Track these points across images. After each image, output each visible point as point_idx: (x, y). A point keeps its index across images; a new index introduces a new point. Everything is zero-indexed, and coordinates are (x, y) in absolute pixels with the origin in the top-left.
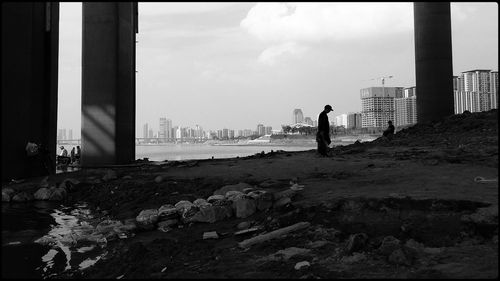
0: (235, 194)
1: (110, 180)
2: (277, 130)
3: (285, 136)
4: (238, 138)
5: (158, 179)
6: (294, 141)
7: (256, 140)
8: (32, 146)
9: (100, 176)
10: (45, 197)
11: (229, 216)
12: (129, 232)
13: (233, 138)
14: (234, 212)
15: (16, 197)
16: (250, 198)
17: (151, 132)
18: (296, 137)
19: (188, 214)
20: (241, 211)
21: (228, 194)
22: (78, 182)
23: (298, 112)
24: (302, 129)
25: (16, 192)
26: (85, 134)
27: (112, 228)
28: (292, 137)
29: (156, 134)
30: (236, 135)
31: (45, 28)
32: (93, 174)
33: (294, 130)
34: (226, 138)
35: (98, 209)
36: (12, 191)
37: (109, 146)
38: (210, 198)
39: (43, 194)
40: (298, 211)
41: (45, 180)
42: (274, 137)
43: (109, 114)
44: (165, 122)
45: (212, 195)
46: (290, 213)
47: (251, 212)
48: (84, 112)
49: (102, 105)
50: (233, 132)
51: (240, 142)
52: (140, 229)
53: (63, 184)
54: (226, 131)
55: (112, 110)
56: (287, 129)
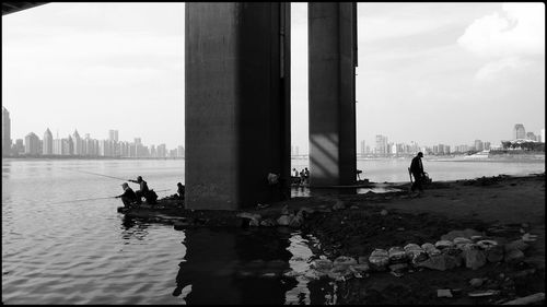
0: (463, 241)
1: (339, 210)
2: (497, 145)
3: (505, 152)
4: (455, 154)
5: (384, 212)
6: (515, 156)
7: (473, 156)
8: (272, 176)
9: (330, 205)
10: (286, 223)
11: (459, 265)
12: (364, 273)
13: (449, 153)
14: (463, 262)
15: (263, 223)
16: (480, 248)
17: (368, 148)
18: (517, 153)
19: (417, 260)
20: (471, 262)
21: (456, 241)
22: (312, 211)
23: (519, 127)
24: (524, 145)
25: (264, 218)
26: (312, 160)
27: (348, 265)
28: (512, 152)
29: (372, 149)
30: (452, 150)
31: (280, 74)
32: (323, 203)
33: (515, 145)
34: (441, 154)
35: (332, 240)
36: (259, 216)
37: (334, 169)
38: (438, 244)
39: (284, 220)
40: (533, 271)
41: (285, 208)
42: (493, 152)
43: (333, 142)
44: (381, 139)
45: (439, 240)
46: (524, 273)
47: (482, 263)
48: (311, 140)
49: (326, 134)
50: (448, 148)
51: (457, 158)
52: (373, 271)
53: (300, 213)
54: (441, 147)
55: (336, 138)
56: (508, 144)
